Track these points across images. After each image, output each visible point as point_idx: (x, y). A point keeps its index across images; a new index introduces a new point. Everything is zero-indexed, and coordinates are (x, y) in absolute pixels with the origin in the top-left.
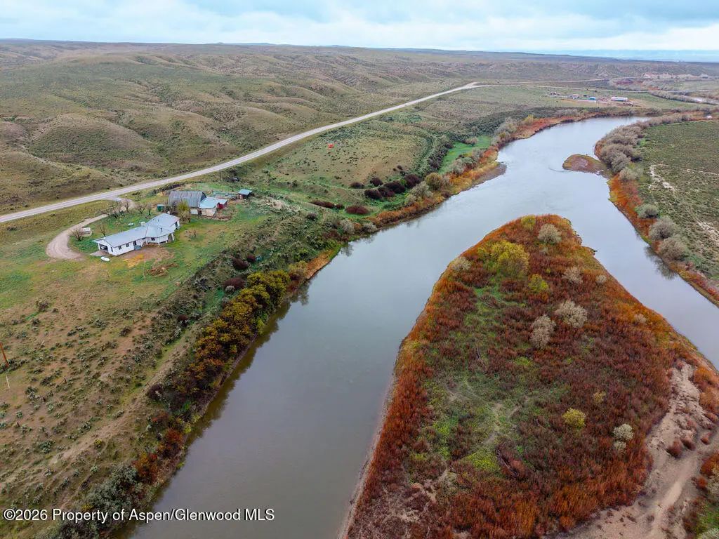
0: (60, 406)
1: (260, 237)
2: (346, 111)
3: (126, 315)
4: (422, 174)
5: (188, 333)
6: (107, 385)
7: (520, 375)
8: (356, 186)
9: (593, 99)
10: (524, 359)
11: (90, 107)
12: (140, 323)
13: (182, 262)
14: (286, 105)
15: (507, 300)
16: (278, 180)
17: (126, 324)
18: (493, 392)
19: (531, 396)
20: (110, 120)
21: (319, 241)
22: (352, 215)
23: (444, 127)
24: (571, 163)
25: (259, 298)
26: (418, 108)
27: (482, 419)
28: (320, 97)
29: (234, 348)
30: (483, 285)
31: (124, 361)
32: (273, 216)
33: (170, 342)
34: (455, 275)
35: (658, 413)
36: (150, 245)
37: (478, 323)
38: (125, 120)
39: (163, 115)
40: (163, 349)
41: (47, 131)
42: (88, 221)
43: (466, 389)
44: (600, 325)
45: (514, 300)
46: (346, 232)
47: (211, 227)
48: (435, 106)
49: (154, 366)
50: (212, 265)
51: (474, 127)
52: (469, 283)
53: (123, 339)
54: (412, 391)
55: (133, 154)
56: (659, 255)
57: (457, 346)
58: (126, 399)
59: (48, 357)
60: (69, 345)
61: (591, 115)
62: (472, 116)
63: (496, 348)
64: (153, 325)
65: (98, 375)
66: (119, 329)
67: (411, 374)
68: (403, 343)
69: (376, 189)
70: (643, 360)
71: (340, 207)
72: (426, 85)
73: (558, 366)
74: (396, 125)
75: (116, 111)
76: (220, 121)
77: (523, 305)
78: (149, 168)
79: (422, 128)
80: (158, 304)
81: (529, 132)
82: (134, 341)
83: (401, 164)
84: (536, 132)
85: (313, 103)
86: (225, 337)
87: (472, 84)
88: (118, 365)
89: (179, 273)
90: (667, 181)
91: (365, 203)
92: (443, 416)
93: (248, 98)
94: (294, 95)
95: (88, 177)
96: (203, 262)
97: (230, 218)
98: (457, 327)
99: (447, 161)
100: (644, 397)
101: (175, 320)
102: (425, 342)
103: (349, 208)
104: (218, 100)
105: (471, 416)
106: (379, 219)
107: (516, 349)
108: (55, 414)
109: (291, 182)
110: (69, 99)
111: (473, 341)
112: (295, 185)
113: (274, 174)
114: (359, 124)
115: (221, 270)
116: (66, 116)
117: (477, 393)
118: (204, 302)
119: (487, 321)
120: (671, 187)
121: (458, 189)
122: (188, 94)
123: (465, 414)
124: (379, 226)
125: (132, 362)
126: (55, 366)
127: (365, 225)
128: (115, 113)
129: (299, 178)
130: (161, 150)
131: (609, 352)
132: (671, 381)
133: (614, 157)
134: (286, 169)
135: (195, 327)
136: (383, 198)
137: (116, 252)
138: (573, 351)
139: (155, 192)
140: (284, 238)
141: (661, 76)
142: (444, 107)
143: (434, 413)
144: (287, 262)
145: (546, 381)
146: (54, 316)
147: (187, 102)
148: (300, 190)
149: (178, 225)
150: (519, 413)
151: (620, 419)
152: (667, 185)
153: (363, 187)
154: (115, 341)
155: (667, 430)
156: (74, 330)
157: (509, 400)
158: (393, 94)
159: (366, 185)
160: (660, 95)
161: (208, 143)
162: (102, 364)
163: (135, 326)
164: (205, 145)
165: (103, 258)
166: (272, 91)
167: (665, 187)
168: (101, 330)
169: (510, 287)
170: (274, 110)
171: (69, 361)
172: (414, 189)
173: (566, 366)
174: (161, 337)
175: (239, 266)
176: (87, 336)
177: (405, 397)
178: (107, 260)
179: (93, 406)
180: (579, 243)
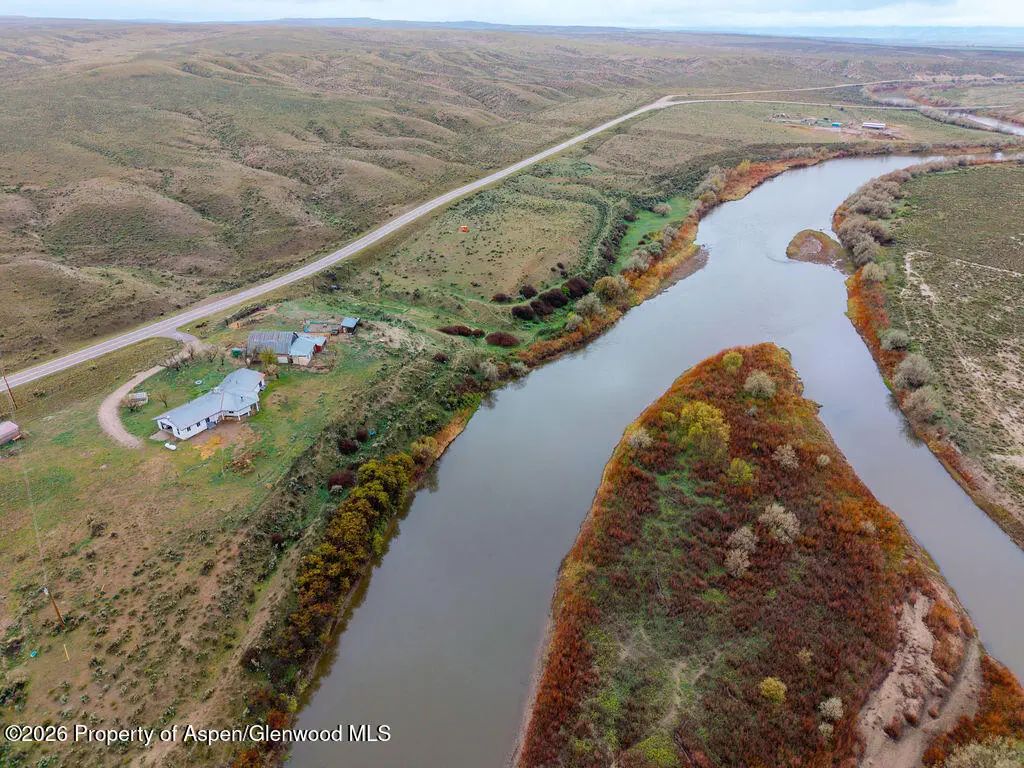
0: (134, 685)
1: (373, 398)
2: (485, 158)
3: (205, 539)
4: (591, 274)
5: (286, 563)
6: (191, 652)
7: (710, 618)
8: (500, 299)
9: (837, 126)
10: (715, 592)
11: (124, 164)
12: (224, 553)
13: (271, 449)
14: (400, 155)
15: (699, 495)
16: (392, 289)
17: (207, 555)
18: (675, 644)
19: (722, 650)
20: (153, 186)
21: (451, 399)
22: (495, 348)
23: (623, 184)
24: (798, 247)
25: (374, 502)
26: (588, 148)
27: (659, 686)
28: (448, 133)
29: (346, 582)
30: (669, 469)
31: (208, 614)
32: (389, 361)
33: (264, 577)
34: (632, 454)
35: (878, 675)
36: (227, 421)
37: (660, 533)
38: (174, 188)
39: (228, 176)
40: (256, 588)
41: (68, 210)
42: (142, 377)
43: (641, 640)
44: (816, 537)
45: (707, 495)
46: (487, 380)
47: (307, 384)
48: (612, 145)
49: (246, 616)
50: (311, 452)
51: (667, 182)
52: (650, 467)
53: (204, 579)
54: (572, 646)
55: (190, 246)
56: (905, 413)
57: (632, 572)
58: (215, 669)
59: (112, 610)
60: (136, 591)
61: (832, 155)
62: (665, 163)
63: (681, 574)
64: (241, 555)
65: (178, 636)
66: (198, 563)
67: (572, 618)
68: (563, 566)
69: (527, 303)
70: (867, 594)
71: (479, 334)
72: (601, 102)
73: (759, 604)
74: (554, 184)
75: (161, 171)
76: (308, 183)
77: (719, 502)
78: (214, 269)
79: (593, 186)
80: (245, 522)
81: (744, 188)
82: (219, 582)
83: (563, 259)
84: (753, 187)
85: (439, 146)
86: (334, 569)
87: (666, 98)
88: (201, 620)
89: (269, 468)
90: (927, 282)
91: (512, 327)
92: (612, 683)
93: (346, 141)
94: (411, 133)
95: (133, 297)
96: (301, 446)
97: (331, 368)
98: (633, 540)
99: (627, 245)
100: (862, 652)
101: (268, 543)
102: (589, 567)
103: (492, 336)
104: (304, 147)
105: (646, 683)
106: (531, 355)
107: (707, 576)
108: (129, 697)
109: (412, 291)
110: (93, 150)
111: (653, 563)
112: (417, 296)
113: (387, 277)
114: (505, 183)
115: (324, 458)
116: (94, 183)
117: (655, 646)
118: (303, 510)
119: (672, 530)
120: (931, 294)
121: (640, 296)
122: (261, 136)
123: (638, 679)
124: (531, 365)
125: (219, 613)
126: (122, 623)
127: (514, 365)
128: (160, 175)
129: (422, 283)
130: (228, 238)
131: (825, 580)
132: (899, 623)
133: (858, 241)
134: (403, 268)
135: (294, 552)
136: (537, 318)
137: (184, 435)
138: (779, 579)
139: (227, 322)
140: (406, 396)
141: (938, 78)
142: (624, 145)
143: (601, 679)
144: (409, 435)
145: (742, 628)
146: (112, 543)
147: (261, 149)
148: (424, 305)
149: (263, 384)
150: (706, 677)
151: (830, 687)
152: (926, 290)
153: (509, 301)
154: (195, 583)
155: (887, 701)
156: (142, 567)
157: (694, 656)
158: (552, 122)
159: (515, 298)
160: (933, 115)
161: (294, 225)
162: (182, 620)
163: (219, 557)
164: (289, 228)
165: (167, 445)
166: (379, 126)
167: (924, 294)
168: (176, 566)
169: (704, 472)
170: (383, 163)
171: (140, 614)
172: (580, 304)
173: (768, 603)
174: (251, 571)
175: (347, 449)
176: (158, 575)
177: (564, 655)
178: (173, 447)
179: (176, 683)
180: (799, 393)
